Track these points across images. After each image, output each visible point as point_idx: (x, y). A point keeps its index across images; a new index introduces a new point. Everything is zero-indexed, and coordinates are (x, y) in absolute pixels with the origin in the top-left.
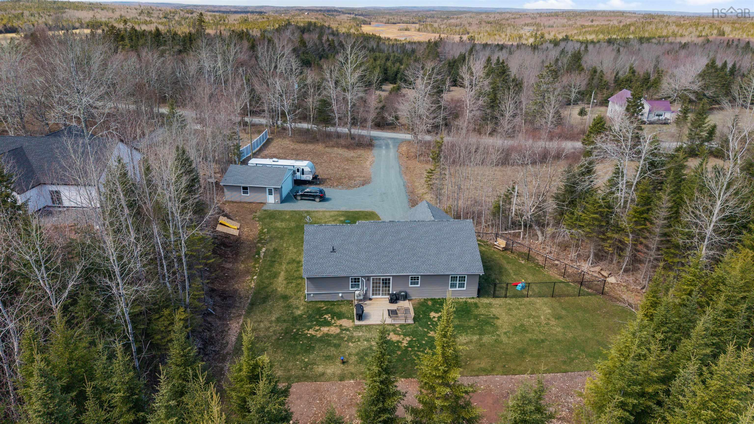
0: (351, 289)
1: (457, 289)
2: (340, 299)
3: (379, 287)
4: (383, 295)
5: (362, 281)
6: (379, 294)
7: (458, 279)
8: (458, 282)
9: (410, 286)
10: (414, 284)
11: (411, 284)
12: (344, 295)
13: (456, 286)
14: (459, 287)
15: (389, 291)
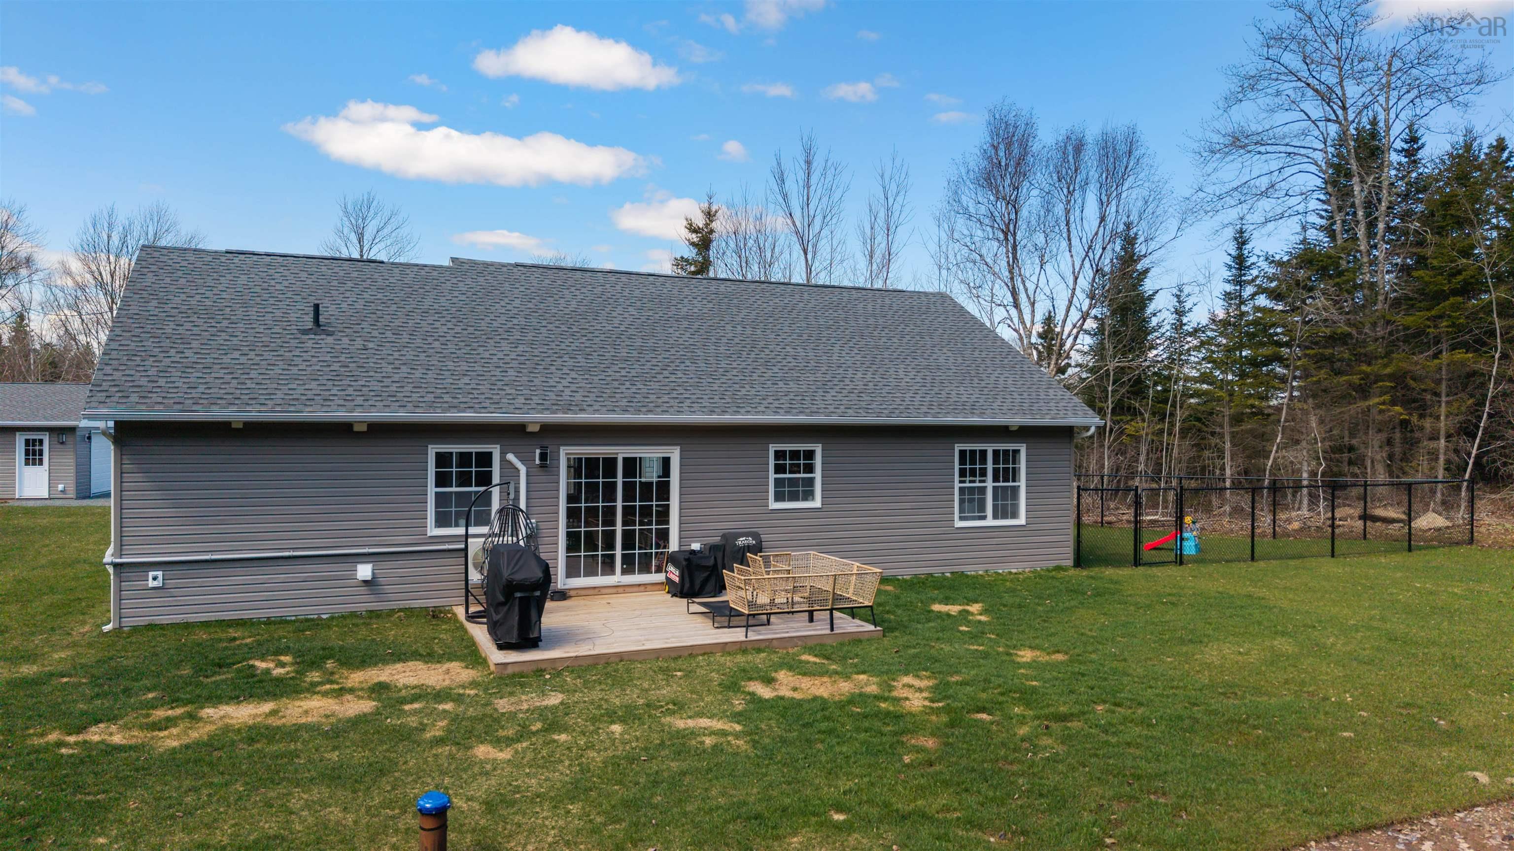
0: (433, 531)
1: (990, 522)
2: (365, 603)
3: (609, 516)
4: (629, 566)
5: (508, 468)
6: (609, 566)
7: (990, 466)
8: (990, 484)
9: (774, 505)
10: (794, 497)
11: (779, 497)
12: (391, 571)
13: (982, 507)
14: (995, 517)
15: (664, 536)
